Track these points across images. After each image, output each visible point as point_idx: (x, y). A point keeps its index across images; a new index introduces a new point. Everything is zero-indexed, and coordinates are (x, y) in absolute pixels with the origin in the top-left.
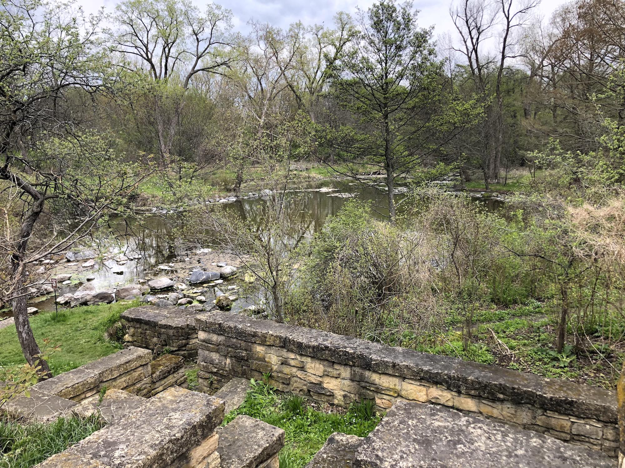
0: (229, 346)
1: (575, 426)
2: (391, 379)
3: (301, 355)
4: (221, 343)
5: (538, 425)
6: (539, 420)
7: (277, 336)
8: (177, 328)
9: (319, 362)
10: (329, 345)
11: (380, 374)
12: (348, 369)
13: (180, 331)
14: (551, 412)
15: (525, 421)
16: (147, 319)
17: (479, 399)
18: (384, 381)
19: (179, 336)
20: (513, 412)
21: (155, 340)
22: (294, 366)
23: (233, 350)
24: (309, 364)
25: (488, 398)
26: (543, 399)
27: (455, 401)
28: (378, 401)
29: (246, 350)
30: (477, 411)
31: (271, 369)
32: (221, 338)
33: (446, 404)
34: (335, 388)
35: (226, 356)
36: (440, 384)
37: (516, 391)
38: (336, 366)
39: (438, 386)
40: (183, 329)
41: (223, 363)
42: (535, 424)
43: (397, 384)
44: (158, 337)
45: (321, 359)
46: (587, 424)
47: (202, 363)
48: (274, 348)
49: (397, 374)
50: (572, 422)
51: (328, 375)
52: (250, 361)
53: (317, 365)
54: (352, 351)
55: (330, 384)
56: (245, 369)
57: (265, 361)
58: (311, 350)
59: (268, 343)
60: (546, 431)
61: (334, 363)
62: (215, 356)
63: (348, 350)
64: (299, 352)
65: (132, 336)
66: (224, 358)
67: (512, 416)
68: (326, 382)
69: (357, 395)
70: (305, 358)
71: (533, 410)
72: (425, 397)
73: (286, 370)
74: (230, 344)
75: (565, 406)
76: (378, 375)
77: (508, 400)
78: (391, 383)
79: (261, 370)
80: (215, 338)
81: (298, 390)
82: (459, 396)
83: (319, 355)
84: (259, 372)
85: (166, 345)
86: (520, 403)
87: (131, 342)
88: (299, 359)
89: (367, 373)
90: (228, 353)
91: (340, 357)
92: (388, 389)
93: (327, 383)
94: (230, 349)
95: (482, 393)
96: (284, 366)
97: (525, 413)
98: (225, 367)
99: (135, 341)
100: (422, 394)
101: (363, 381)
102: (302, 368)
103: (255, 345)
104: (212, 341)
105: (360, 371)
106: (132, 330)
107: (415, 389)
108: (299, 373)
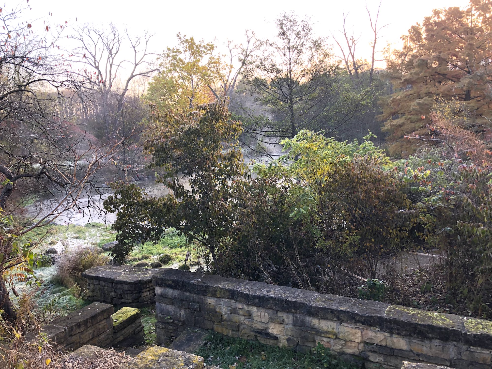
0: (183, 300)
2: (329, 323)
3: (249, 305)
4: (177, 296)
5: (463, 359)
6: (465, 355)
7: (226, 290)
8: (129, 283)
9: (264, 310)
10: (273, 296)
11: (319, 319)
12: (291, 316)
13: (134, 286)
14: (474, 348)
15: (451, 357)
16: (105, 277)
17: (410, 339)
18: (323, 325)
19: (133, 291)
20: (441, 349)
21: (112, 294)
22: (242, 315)
23: (186, 303)
24: (255, 313)
25: (418, 338)
26: (468, 337)
27: (388, 341)
29: (198, 303)
30: (408, 349)
31: (222, 318)
32: (176, 292)
33: (380, 344)
34: (280, 333)
35: (180, 308)
37: (443, 330)
38: (280, 314)
39: (372, 328)
40: (137, 284)
41: (178, 315)
42: (461, 359)
43: (335, 327)
44: (115, 292)
45: (266, 308)
47: (159, 315)
48: (223, 299)
49: (335, 319)
51: (272, 322)
52: (203, 312)
53: (263, 314)
54: (294, 300)
55: (274, 329)
56: (198, 319)
57: (216, 312)
58: (257, 300)
59: (218, 296)
60: (470, 364)
61: (277, 311)
62: (170, 308)
63: (290, 299)
64: (246, 302)
65: (93, 291)
66: (178, 310)
67: (440, 352)
68: (271, 327)
69: (299, 339)
70: (251, 307)
71: (458, 347)
72: (360, 338)
73: (236, 318)
74: (185, 297)
75: (486, 342)
77: (436, 338)
78: (329, 327)
79: (213, 319)
80: (170, 292)
81: (246, 336)
82: (391, 336)
83: (265, 305)
84: (211, 321)
85: (122, 298)
86: (447, 341)
87: (91, 297)
88: (246, 309)
89: (308, 319)
90: (182, 306)
91: (283, 306)
92: (327, 332)
93: (272, 329)
94: (183, 302)
95: (412, 335)
96: (233, 314)
97: (451, 350)
98: (180, 318)
99: (95, 296)
100: (357, 335)
101: (304, 326)
102: (250, 317)
103: (206, 298)
104: (168, 296)
105: (302, 317)
107: (351, 331)
108: (247, 322)
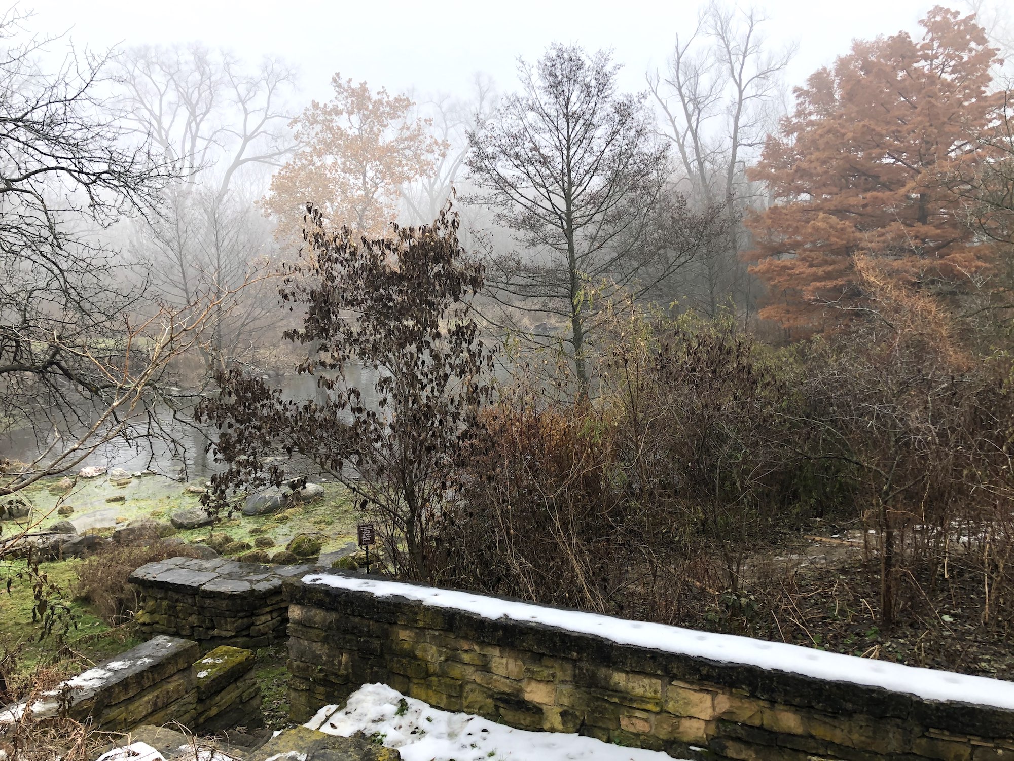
0: (345, 631)
1: (978, 752)
2: (646, 681)
3: (483, 642)
4: (332, 625)
5: (914, 754)
6: (917, 745)
7: (438, 611)
8: (231, 597)
9: (515, 655)
10: (534, 624)
11: (627, 673)
12: (569, 667)
13: (239, 602)
14: (937, 731)
15: (891, 748)
16: (178, 582)
17: (808, 713)
18: (636, 685)
19: (238, 612)
20: (871, 734)
21: (194, 619)
22: (469, 664)
23: (354, 638)
24: (496, 658)
25: (826, 711)
26: (923, 708)
27: (764, 717)
28: (624, 722)
29: (377, 637)
30: (805, 733)
31: (427, 671)
32: (333, 617)
33: (749, 723)
34: (546, 700)
35: (341, 650)
36: (736, 688)
37: (874, 695)
38: (547, 661)
39: (734, 690)
40: (245, 598)
41: (336, 662)
42: (909, 754)
43: (659, 688)
44: (199, 614)
45: (519, 651)
46: (1000, 748)
47: (295, 663)
48: (430, 631)
49: (659, 672)
50: (974, 745)
51: (531, 679)
52: (388, 657)
53: (511, 661)
55: (536, 694)
56: (377, 672)
57: (415, 657)
58: (501, 632)
59: (421, 624)
61: (542, 655)
62: (320, 649)
64: (479, 638)
65: (151, 613)
66: (336, 652)
67: (869, 740)
68: (529, 689)
69: (586, 712)
70: (490, 649)
71: (905, 729)
72: (709, 711)
73: (457, 671)
74: (350, 627)
75: (961, 719)
76: (624, 675)
77: (861, 712)
78: (648, 688)
79: (409, 672)
80: (318, 615)
81: (477, 706)
82: (772, 708)
83: (517, 643)
84: (404, 675)
85: (213, 628)
86: (881, 718)
87: (149, 624)
88: (478, 652)
89: (603, 672)
90: (345, 644)
91: (554, 645)
92: (643, 699)
93: (531, 692)
94: (348, 637)
95: (813, 704)
96: (450, 662)
97: (891, 735)
98: (339, 669)
99: (157, 623)
100: (704, 706)
101: (597, 687)
102: (485, 668)
103: (396, 628)
104: (315, 623)
105: (592, 668)
106: (151, 603)
107: (691, 697)
108: (478, 677)
